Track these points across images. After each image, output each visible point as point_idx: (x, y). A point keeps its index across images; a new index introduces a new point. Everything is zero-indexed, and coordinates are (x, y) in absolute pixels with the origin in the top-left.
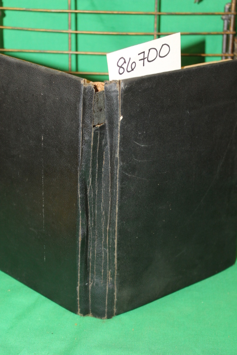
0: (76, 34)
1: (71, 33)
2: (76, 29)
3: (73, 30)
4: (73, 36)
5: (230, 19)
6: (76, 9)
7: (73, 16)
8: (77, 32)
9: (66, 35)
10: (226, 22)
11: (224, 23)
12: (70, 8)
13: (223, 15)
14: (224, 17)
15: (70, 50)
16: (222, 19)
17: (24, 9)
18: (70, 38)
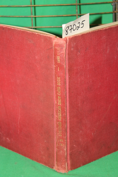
0: (35, 18)
1: (33, 17)
2: (35, 15)
3: (33, 16)
4: (34, 19)
5: (116, 5)
6: (35, 4)
7: (33, 8)
8: (36, 16)
9: (30, 19)
10: (114, 6)
11: (113, 7)
12: (31, 4)
13: (112, 3)
14: (113, 4)
15: (33, 26)
16: (112, 5)
17: (7, 6)
18: (32, 20)
